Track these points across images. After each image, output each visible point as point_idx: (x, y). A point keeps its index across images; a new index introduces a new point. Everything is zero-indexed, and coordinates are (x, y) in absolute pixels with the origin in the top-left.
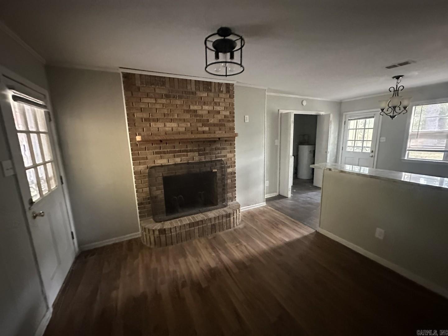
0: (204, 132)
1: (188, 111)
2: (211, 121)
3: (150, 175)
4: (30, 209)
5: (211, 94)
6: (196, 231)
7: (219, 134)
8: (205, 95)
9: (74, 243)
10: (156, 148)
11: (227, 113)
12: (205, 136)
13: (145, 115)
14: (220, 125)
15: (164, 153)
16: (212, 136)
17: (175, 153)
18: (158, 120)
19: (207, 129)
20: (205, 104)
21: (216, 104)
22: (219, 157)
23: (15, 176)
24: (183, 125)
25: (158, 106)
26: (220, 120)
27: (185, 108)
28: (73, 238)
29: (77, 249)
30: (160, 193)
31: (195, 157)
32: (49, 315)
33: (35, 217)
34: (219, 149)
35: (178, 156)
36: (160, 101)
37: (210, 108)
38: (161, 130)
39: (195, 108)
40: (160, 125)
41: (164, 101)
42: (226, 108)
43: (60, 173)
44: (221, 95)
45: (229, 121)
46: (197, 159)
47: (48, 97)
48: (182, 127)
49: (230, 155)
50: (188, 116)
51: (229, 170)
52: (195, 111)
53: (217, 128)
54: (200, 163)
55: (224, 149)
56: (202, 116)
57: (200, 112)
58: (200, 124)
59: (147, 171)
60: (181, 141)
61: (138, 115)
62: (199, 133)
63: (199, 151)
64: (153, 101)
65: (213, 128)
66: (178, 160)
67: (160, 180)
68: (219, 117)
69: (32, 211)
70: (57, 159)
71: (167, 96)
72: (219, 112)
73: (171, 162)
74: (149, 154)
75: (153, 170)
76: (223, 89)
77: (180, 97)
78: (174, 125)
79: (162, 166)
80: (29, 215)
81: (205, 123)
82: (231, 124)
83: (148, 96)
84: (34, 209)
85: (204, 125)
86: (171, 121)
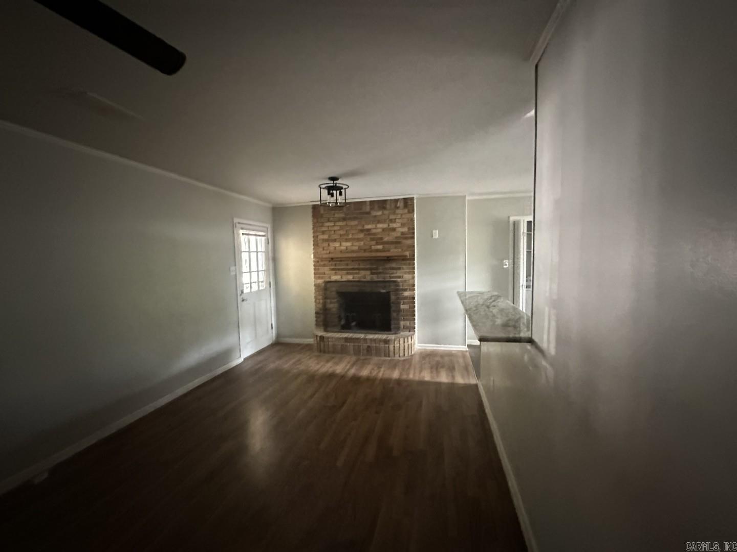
0: (377, 251)
1: (362, 231)
2: (386, 239)
3: (326, 289)
4: (241, 295)
5: (386, 212)
6: (352, 348)
7: (394, 252)
8: (379, 213)
9: (272, 333)
10: (332, 265)
11: (405, 230)
12: (379, 254)
13: (326, 237)
14: (397, 243)
15: (339, 269)
16: (387, 254)
17: (349, 271)
18: (335, 240)
19: (380, 247)
20: (379, 222)
21: (392, 221)
22: (393, 277)
23: (236, 275)
24: (357, 244)
25: (336, 228)
26: (396, 237)
27: (360, 228)
28: (272, 328)
29: (274, 339)
30: (333, 306)
31: (366, 276)
32: (241, 360)
33: (243, 300)
34: (393, 269)
35: (351, 274)
36: (338, 224)
37: (385, 226)
38: (337, 248)
39: (369, 227)
40: (337, 244)
41: (341, 223)
42: (403, 225)
43: (270, 279)
44: (398, 211)
45: (406, 238)
46: (368, 278)
47: (269, 229)
48: (355, 246)
49: (407, 277)
50: (361, 236)
51: (406, 294)
52: (369, 230)
53: (392, 246)
54: (372, 282)
55: (399, 269)
56: (374, 234)
57: (374, 231)
58: (374, 243)
59: (323, 285)
60: (354, 260)
61: (321, 237)
62: (371, 251)
63: (371, 269)
64: (332, 224)
65: (387, 246)
66: (350, 277)
67: (334, 294)
68: (395, 234)
69: (242, 297)
70: (269, 270)
71: (344, 219)
72: (394, 230)
73: (344, 279)
74: (326, 270)
75: (329, 285)
76: (400, 204)
77: (355, 219)
78: (349, 244)
79: (336, 282)
80: (240, 299)
81: (379, 241)
82: (409, 242)
83: (329, 221)
84: (243, 296)
85: (377, 244)
86: (347, 240)
